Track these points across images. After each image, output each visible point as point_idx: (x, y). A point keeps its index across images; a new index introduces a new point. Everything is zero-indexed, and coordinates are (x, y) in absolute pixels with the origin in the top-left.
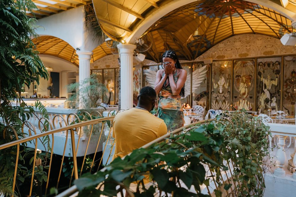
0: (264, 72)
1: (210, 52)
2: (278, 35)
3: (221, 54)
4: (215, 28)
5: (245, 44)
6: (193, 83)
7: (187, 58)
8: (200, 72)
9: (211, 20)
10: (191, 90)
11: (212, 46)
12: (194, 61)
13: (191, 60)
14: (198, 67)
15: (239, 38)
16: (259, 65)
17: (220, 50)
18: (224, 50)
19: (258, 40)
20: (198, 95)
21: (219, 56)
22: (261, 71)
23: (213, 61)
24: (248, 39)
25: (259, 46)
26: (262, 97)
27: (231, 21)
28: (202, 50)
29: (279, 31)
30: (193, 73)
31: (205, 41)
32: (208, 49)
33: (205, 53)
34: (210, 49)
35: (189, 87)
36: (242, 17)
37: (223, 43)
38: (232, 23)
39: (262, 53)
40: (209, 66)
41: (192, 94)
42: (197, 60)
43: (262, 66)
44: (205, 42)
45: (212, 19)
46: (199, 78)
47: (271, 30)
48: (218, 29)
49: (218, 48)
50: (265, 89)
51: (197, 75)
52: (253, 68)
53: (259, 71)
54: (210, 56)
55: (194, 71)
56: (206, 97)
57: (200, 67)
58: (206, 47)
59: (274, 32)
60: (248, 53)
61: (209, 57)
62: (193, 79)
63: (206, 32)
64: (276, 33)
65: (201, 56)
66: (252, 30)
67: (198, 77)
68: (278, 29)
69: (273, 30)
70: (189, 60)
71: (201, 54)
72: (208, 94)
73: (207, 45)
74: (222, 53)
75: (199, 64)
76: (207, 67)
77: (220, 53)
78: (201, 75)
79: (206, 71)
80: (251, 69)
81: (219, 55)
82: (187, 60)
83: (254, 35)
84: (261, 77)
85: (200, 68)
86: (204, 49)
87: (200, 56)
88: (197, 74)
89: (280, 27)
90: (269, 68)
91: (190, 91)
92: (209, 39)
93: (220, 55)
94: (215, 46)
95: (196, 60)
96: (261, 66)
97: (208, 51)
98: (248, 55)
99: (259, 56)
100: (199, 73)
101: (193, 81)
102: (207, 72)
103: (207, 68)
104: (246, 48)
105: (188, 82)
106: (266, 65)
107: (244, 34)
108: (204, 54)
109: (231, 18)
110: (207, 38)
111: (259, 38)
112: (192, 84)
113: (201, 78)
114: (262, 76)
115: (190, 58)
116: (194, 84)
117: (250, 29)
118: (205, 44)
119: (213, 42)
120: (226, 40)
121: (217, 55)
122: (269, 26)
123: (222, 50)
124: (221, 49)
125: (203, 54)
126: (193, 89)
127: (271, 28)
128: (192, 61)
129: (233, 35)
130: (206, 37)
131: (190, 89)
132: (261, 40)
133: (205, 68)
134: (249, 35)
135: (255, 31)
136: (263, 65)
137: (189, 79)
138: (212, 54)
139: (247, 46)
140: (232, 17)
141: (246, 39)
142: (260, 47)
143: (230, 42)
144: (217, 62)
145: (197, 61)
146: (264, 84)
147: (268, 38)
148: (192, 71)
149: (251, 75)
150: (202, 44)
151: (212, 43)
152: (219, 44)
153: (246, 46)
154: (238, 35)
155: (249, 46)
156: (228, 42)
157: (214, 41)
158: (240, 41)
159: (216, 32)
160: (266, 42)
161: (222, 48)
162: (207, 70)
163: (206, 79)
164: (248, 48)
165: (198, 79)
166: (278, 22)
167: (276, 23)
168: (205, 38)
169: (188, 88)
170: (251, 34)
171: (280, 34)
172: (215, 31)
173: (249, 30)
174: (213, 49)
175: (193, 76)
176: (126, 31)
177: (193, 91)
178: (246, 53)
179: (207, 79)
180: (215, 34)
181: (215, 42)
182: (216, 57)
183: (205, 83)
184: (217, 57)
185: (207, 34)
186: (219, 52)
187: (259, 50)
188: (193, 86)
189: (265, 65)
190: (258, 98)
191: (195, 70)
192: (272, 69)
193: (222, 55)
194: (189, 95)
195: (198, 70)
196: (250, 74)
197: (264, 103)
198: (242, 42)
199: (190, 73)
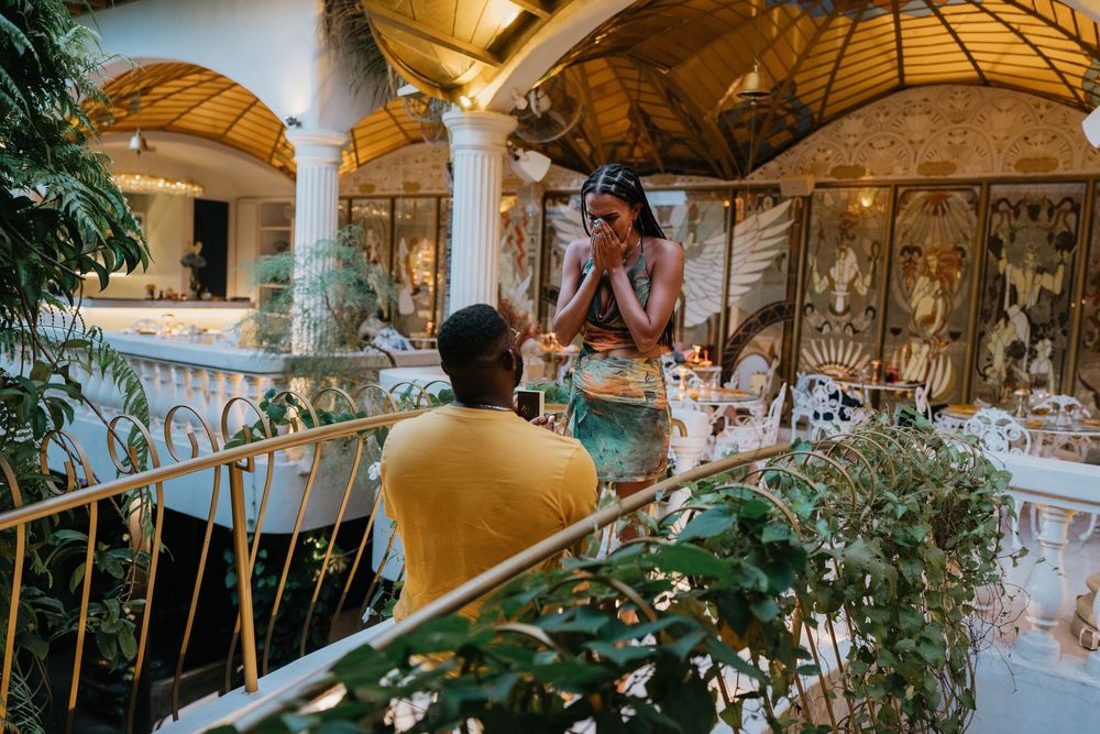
0: (1012, 238)
1: (806, 150)
2: (1081, 94)
3: (850, 159)
4: (833, 56)
5: (947, 124)
6: (733, 267)
7: (718, 171)
8: (762, 225)
9: (815, 23)
10: (727, 295)
11: (816, 125)
12: (744, 182)
13: (733, 179)
14: (757, 209)
15: (926, 100)
16: (995, 209)
17: (846, 145)
18: (861, 145)
19: (1000, 110)
20: (752, 317)
21: (840, 167)
22: (1001, 236)
23: (818, 185)
24: (959, 105)
25: (1001, 135)
26: (999, 338)
27: (898, 30)
28: (775, 142)
29: (1085, 79)
30: (738, 229)
31: (789, 105)
32: (798, 136)
33: (787, 152)
34: (810, 139)
35: (720, 284)
36: (941, 17)
37: (859, 117)
38: (899, 39)
39: (1009, 164)
40: (801, 205)
41: (727, 310)
42: (756, 178)
43: (1006, 217)
44: (790, 111)
45: (821, 20)
46: (757, 248)
47: (1052, 75)
48: (844, 62)
49: (839, 136)
50: (1011, 305)
51: (752, 239)
52: (970, 222)
53: (992, 234)
54: (807, 166)
55: (739, 222)
56: (782, 323)
57: (765, 206)
58: (791, 129)
59: (1065, 82)
60: (955, 160)
61: (801, 168)
62: (734, 252)
63: (796, 70)
64: (1072, 88)
65: (772, 165)
66: (977, 68)
67: (755, 245)
68: (1081, 71)
69: (1060, 73)
70: (726, 179)
71: (770, 158)
72: (788, 313)
73: (797, 122)
74: (853, 158)
75: (760, 195)
76: (790, 207)
77: (846, 156)
78: (766, 239)
79: (788, 224)
80: (963, 223)
81: (841, 163)
82: (715, 176)
83: (983, 89)
84: (999, 258)
85: (764, 211)
86: (785, 136)
87: (766, 165)
88: (753, 234)
89: (1088, 63)
90: (1035, 224)
91: (719, 300)
92: (805, 100)
93: (847, 164)
94: (828, 128)
95: (752, 179)
96: (1002, 213)
97: (800, 148)
98: (953, 168)
99: (998, 173)
100: (759, 230)
101: (734, 259)
102: (792, 226)
103: (793, 212)
104: (950, 143)
105: (715, 264)
106: (1024, 212)
107: (946, 86)
108: (783, 155)
109: (897, 21)
110: (797, 94)
111: (1005, 105)
112: (732, 273)
113: (765, 250)
114: (1003, 254)
115: (727, 170)
116: (740, 271)
117: (969, 66)
118: (790, 120)
119: (821, 112)
120: (872, 105)
121: (833, 164)
122: (1047, 59)
123: (856, 144)
124: (852, 141)
125: (779, 158)
126: (734, 290)
127: (1053, 67)
128: (736, 182)
129: (902, 86)
130: (794, 91)
131: (720, 292)
132: (1009, 110)
133: (782, 216)
134: (963, 87)
135: (988, 76)
136: (1012, 211)
137: (719, 253)
138: (814, 159)
139: (953, 132)
140: (902, 16)
141: (951, 106)
142: (1006, 138)
143: (887, 114)
144: (831, 190)
145: (754, 182)
146: (1008, 287)
147: (1038, 107)
148: (731, 219)
149: (961, 249)
150: (777, 118)
151: (816, 116)
152: (845, 121)
153: (951, 134)
154: (923, 89)
155: (960, 135)
156: (878, 115)
157: (824, 106)
158: (929, 113)
159: (833, 73)
160: (1029, 121)
161: (855, 136)
162: (790, 219)
163: (783, 256)
164: (957, 140)
165: (753, 252)
166: (1085, 46)
167: (1076, 47)
168: (788, 94)
169: (716, 287)
170: (972, 88)
171: (1087, 92)
172: (830, 68)
173: (964, 69)
174: (819, 137)
175: (737, 242)
176: (478, 62)
177: (732, 300)
178: (947, 162)
179: (788, 255)
180: (832, 81)
181: (828, 112)
182: (828, 172)
183: (779, 268)
184: (835, 172)
185: (798, 79)
186: (843, 150)
187: (999, 151)
188: (733, 280)
189: (1017, 214)
190: (984, 340)
191: (745, 217)
192: (1044, 229)
193: (852, 164)
194: (718, 315)
195: (757, 219)
196: (959, 245)
197: (1006, 361)
198: (933, 114)
199: (725, 230)
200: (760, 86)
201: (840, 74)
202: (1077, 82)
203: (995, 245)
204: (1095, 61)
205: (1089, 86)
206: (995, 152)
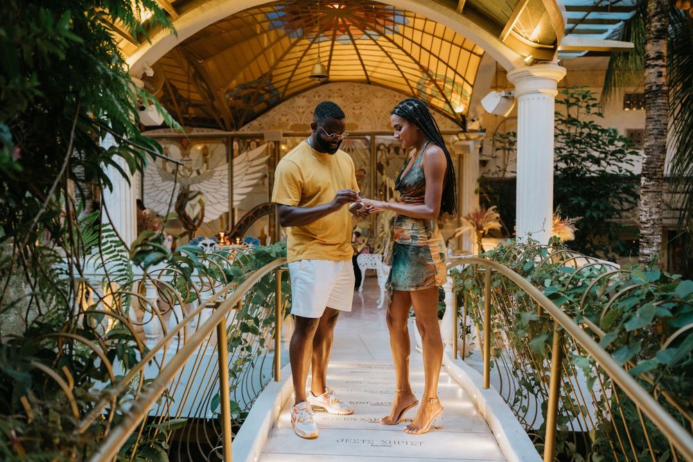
0: (388, 163)
1: (276, 114)
2: (415, 91)
3: (301, 120)
4: (295, 61)
5: (351, 103)
6: (235, 184)
7: (221, 125)
8: (251, 159)
9: (290, 42)
10: (232, 201)
11: (279, 101)
12: (238, 133)
13: (231, 131)
14: (247, 148)
15: (339, 90)
16: (378, 149)
17: (298, 113)
18: (306, 113)
19: (377, 97)
20: (249, 213)
21: (296, 125)
22: (382, 163)
23: (285, 135)
24: (357, 93)
25: (379, 110)
26: (386, 216)
27: (332, 50)
28: (257, 109)
29: (419, 84)
30: (236, 161)
31: (267, 88)
32: (270, 106)
33: (263, 115)
34: (277, 108)
35: (227, 194)
36: (355, 45)
37: (304, 97)
38: (331, 55)
39: (384, 125)
40: (274, 147)
41: (233, 210)
42: (245, 130)
43: (384, 152)
44: (268, 91)
45: (293, 40)
46: (249, 172)
47: (403, 81)
48: (301, 65)
49: (293, 107)
50: (390, 198)
51: (246, 166)
52: (366, 155)
53: (378, 161)
54: (276, 124)
55: (236, 157)
56: (268, 216)
57: (252, 147)
58: (267, 102)
59: (409, 85)
60: (357, 123)
61: (273, 125)
62: (235, 174)
63: (273, 68)
64: (411, 88)
65: (255, 123)
66: (366, 74)
67: (247, 170)
68: (417, 79)
69: (407, 80)
70: (226, 130)
71: (254, 118)
72: (271, 210)
73: (271, 98)
74: (303, 119)
75: (249, 140)
76: (267, 148)
77: (299, 119)
78: (253, 167)
79: (266, 158)
80: (363, 157)
81: (296, 122)
82: (219, 128)
83: (368, 85)
84: (382, 174)
85: (251, 150)
86: (263, 106)
87: (251, 123)
88: (245, 164)
89: (421, 75)
90: (398, 156)
91: (227, 204)
92: (276, 86)
93: (300, 123)
94: (287, 102)
95: (243, 130)
96: (382, 150)
97: (271, 113)
98: (357, 127)
99: (378, 130)
100: (249, 161)
101: (235, 179)
102: (269, 159)
103: (269, 151)
104: (354, 113)
105: (222, 182)
106: (392, 151)
107: (349, 83)
108: (262, 117)
109: (332, 45)
110: (273, 81)
111: (380, 94)
112: (234, 187)
113: (254, 173)
114: (384, 172)
115: (228, 124)
116: (239, 186)
117: (363, 73)
118: (267, 96)
119: (284, 92)
120: (311, 91)
121: (291, 123)
122: (402, 72)
123: (303, 112)
124: (301, 110)
125: (259, 118)
126: (236, 198)
127: (404, 77)
128: (233, 133)
129: (327, 82)
130: (271, 80)
131: (227, 199)
132: (381, 97)
133: (263, 152)
134: (359, 84)
135: (371, 79)
136: (386, 150)
137: (224, 176)
138: (280, 120)
139: (355, 108)
140: (336, 43)
141: (353, 94)
142: (381, 112)
143: (319, 96)
144: (291, 138)
145: (244, 133)
146: (388, 189)
147: (395, 96)
148: (230, 157)
149: (363, 170)
150: (260, 95)
151: (281, 95)
152: (297, 98)
153: (354, 109)
154: (337, 84)
155: (359, 109)
156: (314, 97)
157: (286, 90)
158: (341, 97)
159: (294, 71)
160: (392, 103)
161: (303, 107)
162: (267, 154)
163: (265, 176)
164: (357, 112)
165: (246, 175)
166: (421, 67)
167: (417, 67)
168: (268, 81)
169: (223, 196)
170: (362, 85)
171: (418, 90)
172: (293, 67)
173: (360, 75)
174: (282, 107)
175: (235, 169)
176: (125, 39)
177: (235, 204)
178: (352, 124)
179: (268, 175)
180: (292, 75)
181: (288, 93)
182: (289, 127)
183: (264, 184)
184: (292, 128)
185: (274, 73)
186: (297, 116)
187: (379, 118)
188: (235, 191)
189: (389, 151)
190: (379, 217)
191: (240, 153)
192: (401, 158)
193: (302, 123)
194: (227, 213)
195: (247, 155)
196: (362, 168)
197: (390, 228)
198: (344, 97)
199: (228, 161)
200: (323, 72)
201: (297, 72)
202: (414, 85)
203: (380, 168)
204: (425, 75)
205: (420, 87)
206: (376, 119)
